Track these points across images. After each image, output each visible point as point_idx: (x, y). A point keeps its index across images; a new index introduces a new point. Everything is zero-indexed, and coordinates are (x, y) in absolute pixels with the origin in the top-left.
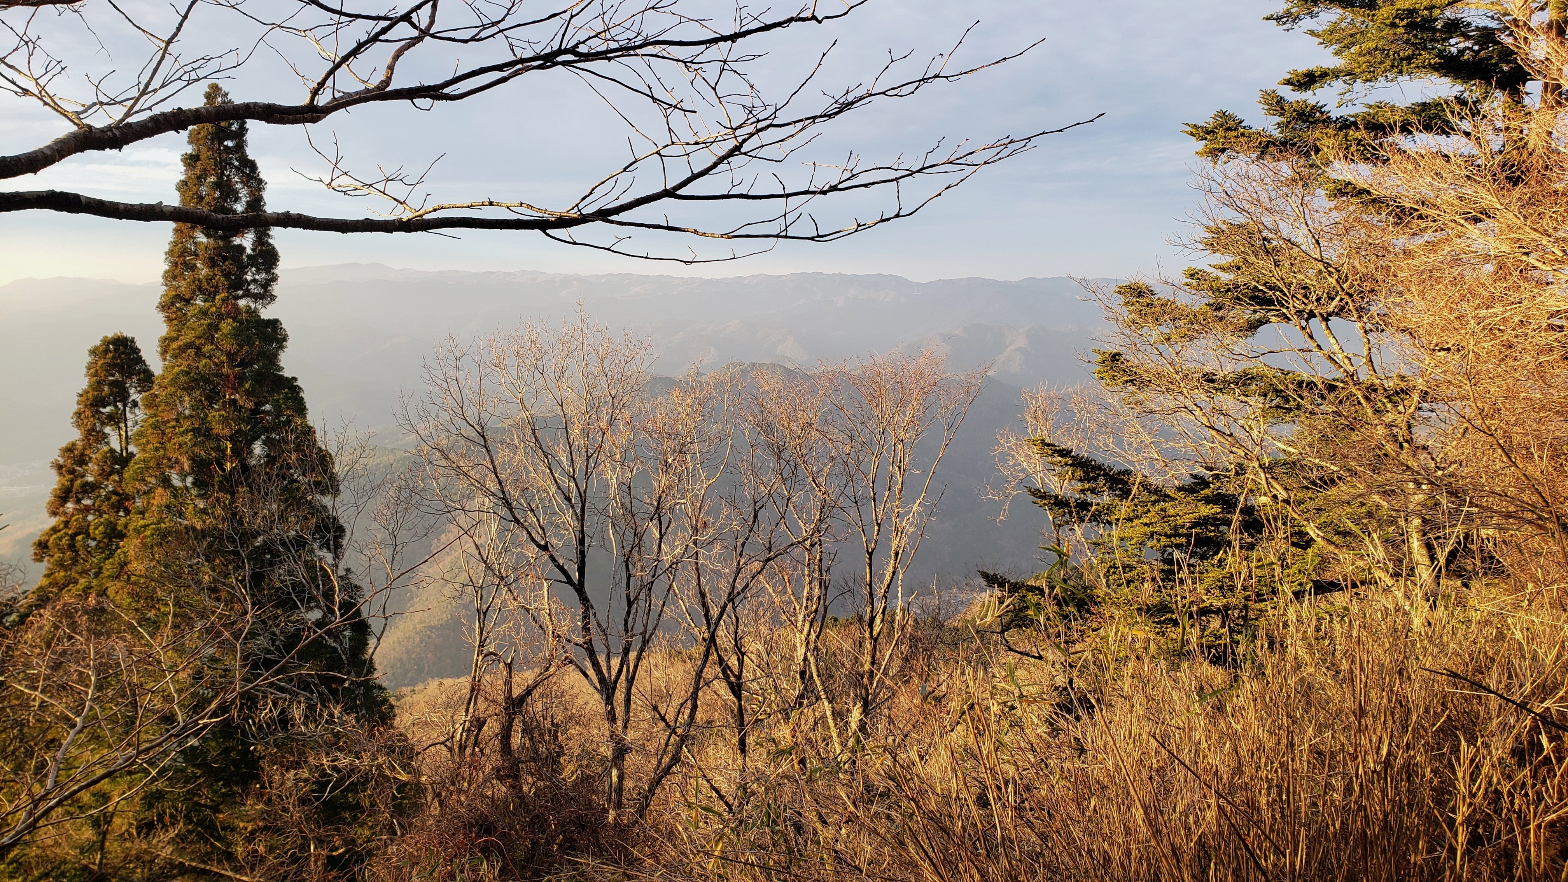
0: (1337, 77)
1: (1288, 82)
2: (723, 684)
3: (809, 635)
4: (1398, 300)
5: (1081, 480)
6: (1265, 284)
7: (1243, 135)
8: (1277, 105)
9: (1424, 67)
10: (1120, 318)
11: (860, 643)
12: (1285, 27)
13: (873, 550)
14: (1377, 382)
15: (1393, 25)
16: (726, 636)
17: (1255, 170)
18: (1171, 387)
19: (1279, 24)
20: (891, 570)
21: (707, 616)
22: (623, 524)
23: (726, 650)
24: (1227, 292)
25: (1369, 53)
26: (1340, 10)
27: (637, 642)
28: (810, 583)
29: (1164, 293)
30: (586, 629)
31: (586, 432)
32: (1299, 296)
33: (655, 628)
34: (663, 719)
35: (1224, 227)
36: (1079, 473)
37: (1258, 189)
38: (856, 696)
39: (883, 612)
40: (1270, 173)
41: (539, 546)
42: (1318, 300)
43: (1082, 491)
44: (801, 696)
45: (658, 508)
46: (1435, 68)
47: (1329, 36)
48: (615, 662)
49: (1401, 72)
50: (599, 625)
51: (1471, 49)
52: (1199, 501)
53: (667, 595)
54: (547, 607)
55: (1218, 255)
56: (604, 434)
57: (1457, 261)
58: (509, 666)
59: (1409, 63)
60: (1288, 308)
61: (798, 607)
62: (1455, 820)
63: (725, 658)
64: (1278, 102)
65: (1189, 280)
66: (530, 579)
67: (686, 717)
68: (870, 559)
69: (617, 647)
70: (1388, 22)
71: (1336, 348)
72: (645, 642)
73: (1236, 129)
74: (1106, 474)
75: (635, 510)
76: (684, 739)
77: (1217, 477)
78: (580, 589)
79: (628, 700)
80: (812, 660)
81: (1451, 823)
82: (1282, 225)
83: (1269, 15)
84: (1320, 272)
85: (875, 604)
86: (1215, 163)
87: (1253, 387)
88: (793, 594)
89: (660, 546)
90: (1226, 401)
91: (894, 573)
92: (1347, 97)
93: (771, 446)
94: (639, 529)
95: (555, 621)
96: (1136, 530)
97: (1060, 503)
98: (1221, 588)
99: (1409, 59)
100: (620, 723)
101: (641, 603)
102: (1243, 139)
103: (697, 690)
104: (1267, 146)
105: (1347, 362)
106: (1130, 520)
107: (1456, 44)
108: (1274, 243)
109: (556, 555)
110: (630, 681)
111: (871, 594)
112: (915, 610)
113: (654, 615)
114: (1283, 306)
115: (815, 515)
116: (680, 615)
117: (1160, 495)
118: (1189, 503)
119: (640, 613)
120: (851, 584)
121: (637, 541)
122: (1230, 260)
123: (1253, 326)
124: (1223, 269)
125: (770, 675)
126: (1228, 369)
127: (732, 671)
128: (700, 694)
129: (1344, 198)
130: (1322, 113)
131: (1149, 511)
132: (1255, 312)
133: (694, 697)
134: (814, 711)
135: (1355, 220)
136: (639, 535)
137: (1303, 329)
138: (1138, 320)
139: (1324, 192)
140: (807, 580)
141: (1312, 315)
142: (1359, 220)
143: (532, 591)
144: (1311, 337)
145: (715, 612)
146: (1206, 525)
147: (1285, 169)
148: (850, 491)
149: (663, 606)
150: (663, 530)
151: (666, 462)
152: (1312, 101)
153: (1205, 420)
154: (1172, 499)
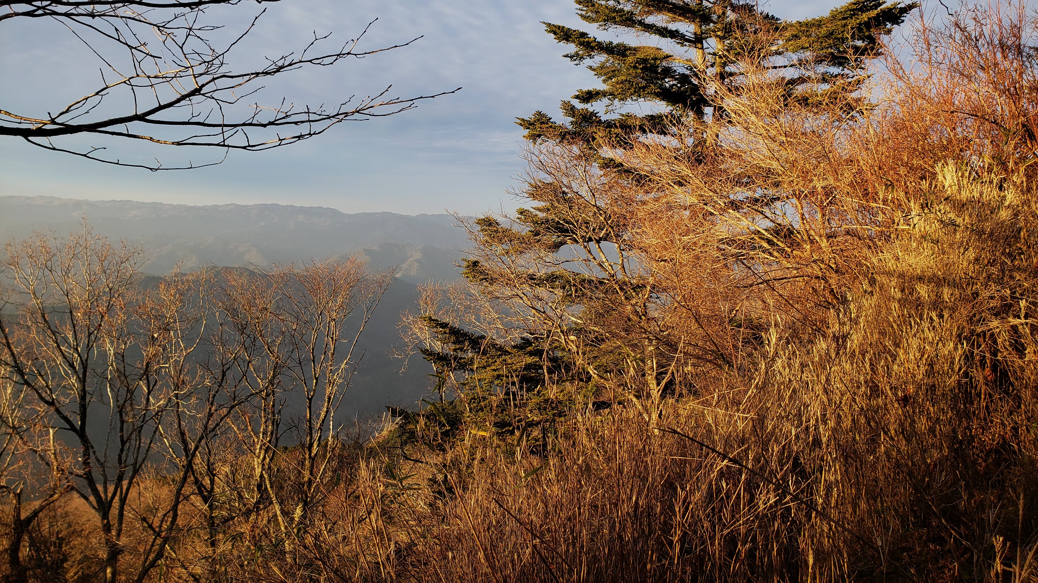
0: (605, 96)
1: (577, 97)
2: (199, 498)
3: (264, 458)
4: (638, 231)
5: (454, 343)
6: (564, 220)
7: (551, 127)
8: (570, 110)
9: (652, 94)
10: (478, 239)
11: (303, 463)
12: (576, 62)
13: (312, 397)
14: (627, 279)
15: (635, 67)
16: (201, 463)
17: (558, 149)
18: (509, 283)
19: (571, 61)
20: (325, 409)
21: (186, 449)
22: (118, 384)
23: (201, 474)
24: (542, 224)
25: (622, 83)
26: (606, 56)
27: (129, 472)
28: (265, 422)
29: (504, 223)
30: (86, 463)
31: (88, 314)
32: (583, 228)
33: (144, 460)
34: (151, 526)
35: (540, 184)
36: (453, 338)
37: (560, 161)
38: (299, 499)
39: (319, 440)
40: (567, 151)
41: (47, 402)
42: (594, 230)
43: (455, 350)
44: (258, 502)
45: (146, 370)
46: (657, 95)
47: (600, 71)
48: (111, 488)
49: (639, 96)
50: (98, 460)
51: (676, 85)
52: (526, 354)
53: (154, 435)
54: (52, 448)
55: (536, 201)
56: (103, 317)
57: (670, 208)
58: (18, 496)
59: (644, 91)
60: (576, 235)
61: (256, 440)
62: (673, 541)
63: (200, 479)
64: (571, 109)
65: (519, 216)
66: (38, 427)
67: (168, 523)
68: (310, 403)
69: (113, 474)
70: (632, 65)
71: (604, 260)
72: (136, 471)
73: (547, 123)
74: (470, 339)
75: (127, 373)
76: (166, 540)
77: (536, 338)
78: (81, 433)
79: (121, 515)
80: (266, 476)
81: (671, 543)
82: (573, 184)
83: (565, 53)
84: (595, 213)
85: (313, 435)
86: (535, 144)
87: (557, 283)
88: (252, 430)
89: (148, 399)
90: (542, 291)
91: (327, 412)
92: (610, 108)
93: (236, 325)
94: (131, 387)
95: (60, 459)
96: (488, 374)
97: (441, 358)
98: (539, 409)
99: (644, 88)
100: (114, 533)
101: (133, 442)
102: (551, 129)
103: (177, 503)
104: (565, 135)
105: (610, 268)
106: (485, 368)
107: (669, 82)
108: (569, 195)
109: (62, 409)
110: (123, 501)
111: (310, 428)
112: (342, 437)
113: (143, 450)
114: (574, 233)
115: (270, 373)
116: (166, 449)
117: (502, 351)
118: (520, 356)
119: (132, 449)
120: (296, 421)
121: (129, 395)
122: (544, 204)
123: (557, 246)
124: (539, 210)
125: (235, 489)
126: (542, 272)
127: (205, 488)
128: (180, 506)
129: (609, 169)
130: (596, 117)
131: (496, 361)
132: (559, 237)
133: (175, 509)
134: (268, 512)
135: (614, 182)
136: (130, 392)
137: (585, 247)
138: (489, 241)
139: (597, 165)
140: (264, 420)
141: (590, 239)
142: (617, 182)
143: (39, 437)
144: (589, 252)
145: (192, 446)
146: (529, 369)
147: (575, 149)
148: (296, 355)
149: (150, 444)
150: (151, 388)
151: (153, 337)
152: (591, 110)
153: (529, 304)
154: (510, 353)
